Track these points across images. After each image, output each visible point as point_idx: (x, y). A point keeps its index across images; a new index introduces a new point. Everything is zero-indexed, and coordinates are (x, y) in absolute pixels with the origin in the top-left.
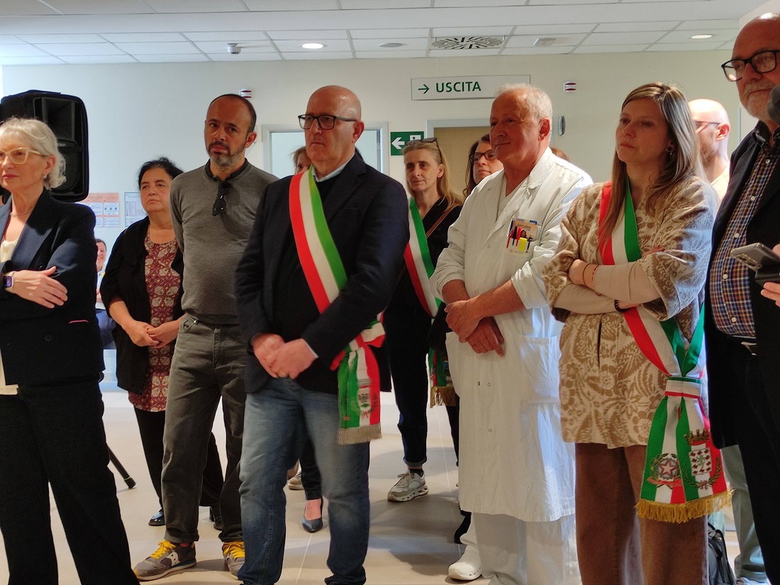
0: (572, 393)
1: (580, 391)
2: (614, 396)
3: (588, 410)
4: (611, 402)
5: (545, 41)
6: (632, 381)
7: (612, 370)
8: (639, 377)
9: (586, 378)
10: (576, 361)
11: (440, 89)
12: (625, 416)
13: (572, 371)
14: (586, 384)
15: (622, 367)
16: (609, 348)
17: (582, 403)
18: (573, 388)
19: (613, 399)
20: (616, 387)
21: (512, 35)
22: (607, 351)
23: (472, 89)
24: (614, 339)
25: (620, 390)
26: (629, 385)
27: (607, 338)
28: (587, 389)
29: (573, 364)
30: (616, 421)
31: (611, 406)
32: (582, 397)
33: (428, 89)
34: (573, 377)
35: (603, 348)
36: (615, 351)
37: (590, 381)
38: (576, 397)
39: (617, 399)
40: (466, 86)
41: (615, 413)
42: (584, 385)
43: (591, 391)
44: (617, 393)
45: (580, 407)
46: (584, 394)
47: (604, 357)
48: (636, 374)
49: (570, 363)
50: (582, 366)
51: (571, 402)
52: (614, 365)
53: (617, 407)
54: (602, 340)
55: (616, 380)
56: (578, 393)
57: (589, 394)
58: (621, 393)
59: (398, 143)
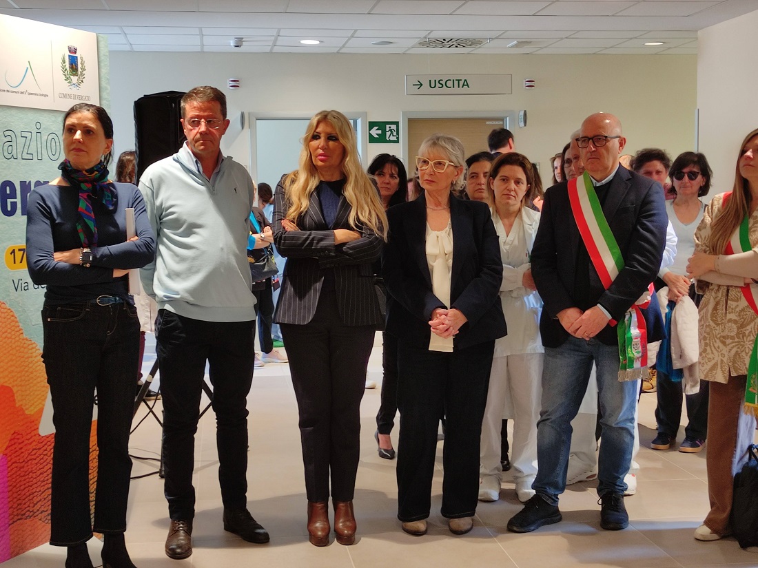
0: (706, 345)
1: (712, 345)
2: (737, 340)
3: (716, 359)
4: (734, 344)
5: (521, 44)
6: (750, 330)
7: (735, 322)
8: (754, 327)
9: (718, 336)
10: (711, 323)
11: (433, 85)
12: (744, 354)
13: (708, 329)
14: (718, 341)
15: (743, 320)
16: (734, 307)
17: (712, 353)
18: (707, 341)
19: (735, 342)
20: (738, 334)
21: (497, 38)
22: (732, 309)
23: (461, 86)
24: (737, 301)
25: (741, 336)
26: (747, 332)
27: (732, 300)
28: (718, 344)
29: (709, 325)
30: (738, 357)
31: (734, 347)
32: (713, 349)
33: (421, 85)
34: (708, 334)
35: (730, 307)
36: (738, 309)
37: (722, 339)
38: (708, 348)
39: (738, 342)
40: (456, 83)
41: (737, 352)
42: (715, 341)
43: (721, 345)
44: (739, 338)
45: (711, 356)
46: (715, 347)
47: (729, 313)
48: (752, 325)
49: (708, 324)
50: (718, 328)
51: (705, 351)
52: (737, 318)
53: (739, 348)
54: (729, 302)
55: (738, 329)
56: (710, 346)
57: (719, 347)
58: (741, 337)
59: (375, 132)
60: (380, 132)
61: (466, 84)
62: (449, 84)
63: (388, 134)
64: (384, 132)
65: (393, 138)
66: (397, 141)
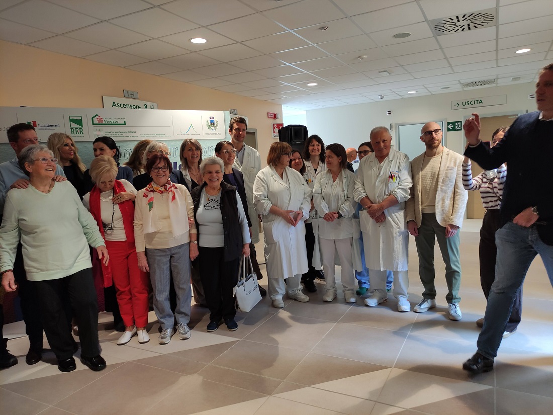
5: (515, 79)
11: (464, 104)
21: (498, 78)
23: (478, 103)
33: (459, 105)
40: (476, 102)
59: (450, 127)
60: (453, 126)
61: (481, 102)
62: (472, 103)
63: (456, 127)
64: (455, 126)
65: (458, 128)
66: (461, 130)
